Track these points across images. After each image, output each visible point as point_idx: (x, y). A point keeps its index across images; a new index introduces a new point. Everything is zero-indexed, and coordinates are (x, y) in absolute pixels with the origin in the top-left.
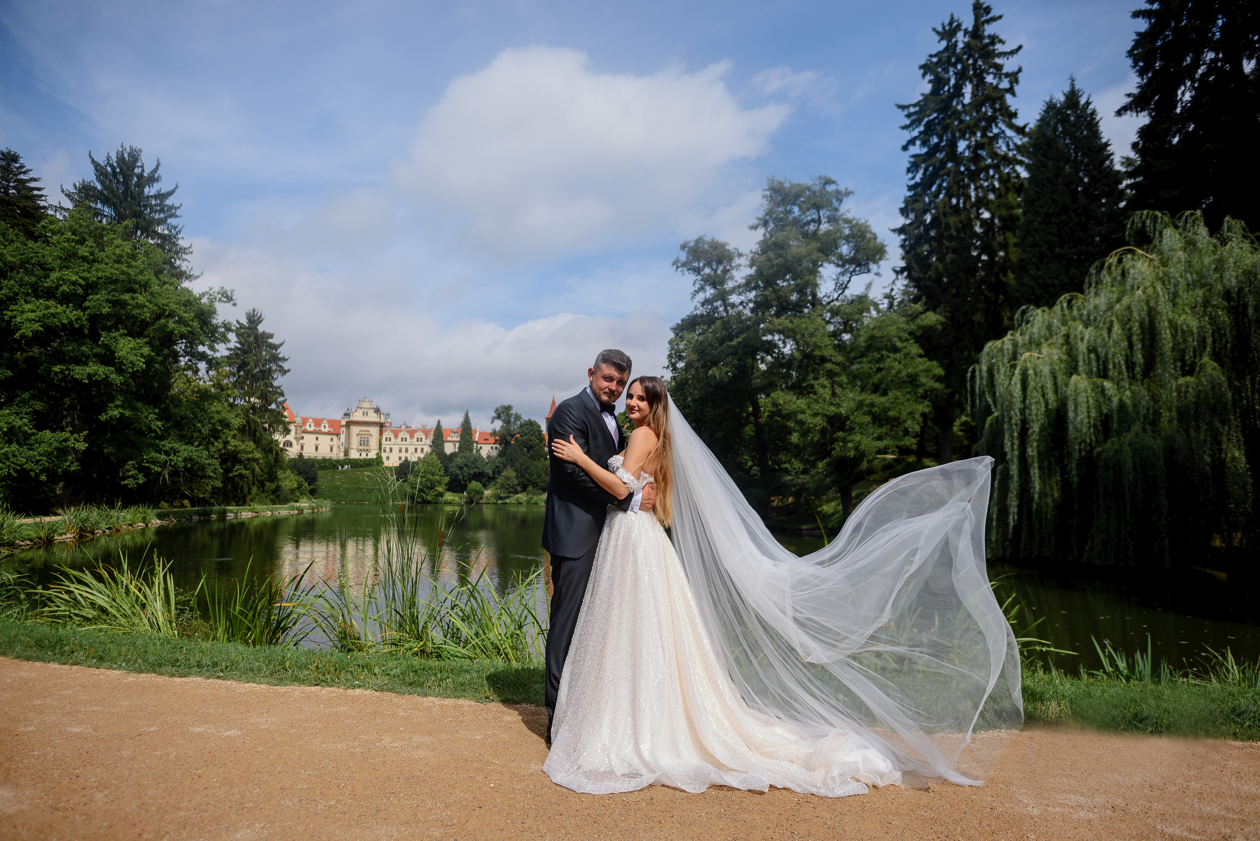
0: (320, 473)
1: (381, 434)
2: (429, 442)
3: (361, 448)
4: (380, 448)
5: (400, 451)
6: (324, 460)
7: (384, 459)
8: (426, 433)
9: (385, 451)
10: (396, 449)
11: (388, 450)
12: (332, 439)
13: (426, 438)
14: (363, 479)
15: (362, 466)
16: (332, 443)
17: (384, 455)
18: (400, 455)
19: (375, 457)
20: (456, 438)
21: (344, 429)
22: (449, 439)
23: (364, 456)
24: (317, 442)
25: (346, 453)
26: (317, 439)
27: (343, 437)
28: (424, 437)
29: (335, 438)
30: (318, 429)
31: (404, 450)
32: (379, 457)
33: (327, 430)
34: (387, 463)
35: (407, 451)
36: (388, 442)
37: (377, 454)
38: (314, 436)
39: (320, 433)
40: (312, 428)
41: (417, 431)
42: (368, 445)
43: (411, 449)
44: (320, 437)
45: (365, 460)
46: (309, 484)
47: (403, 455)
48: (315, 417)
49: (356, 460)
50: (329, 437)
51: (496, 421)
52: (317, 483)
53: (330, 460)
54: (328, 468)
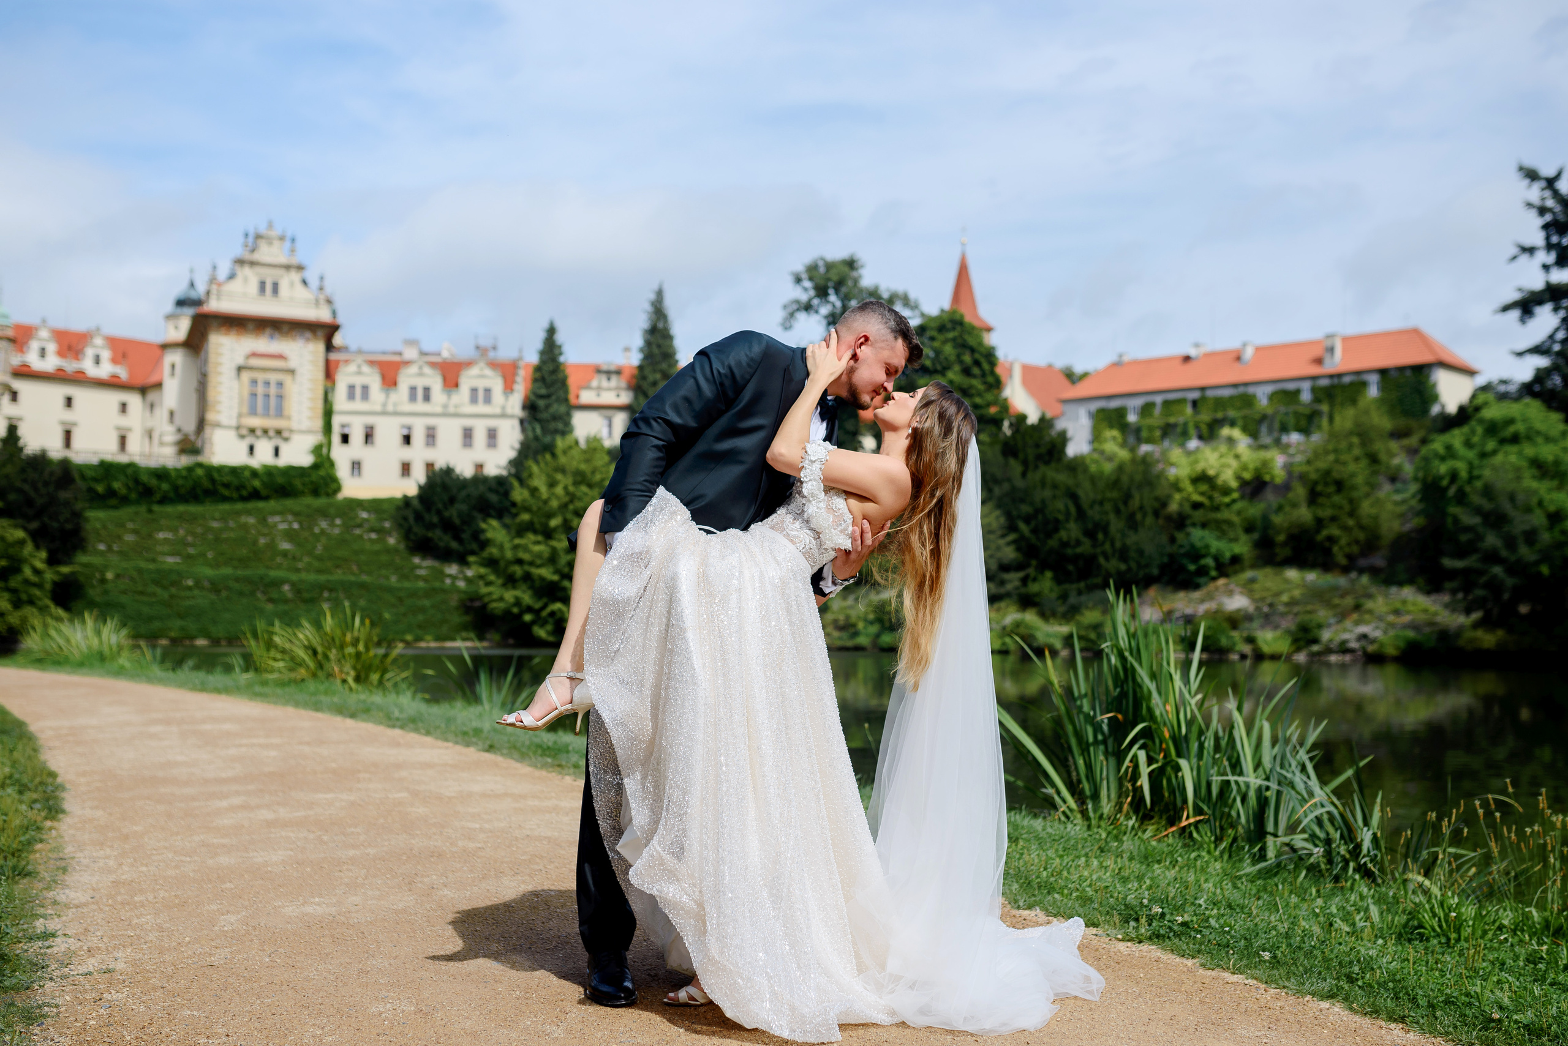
0: (96, 517)
1: (329, 373)
2: (515, 404)
3: (256, 422)
4: (328, 428)
5: (407, 439)
6: (107, 469)
7: (343, 472)
8: (508, 371)
9: (345, 439)
10: (388, 431)
11: (357, 437)
12: (124, 407)
13: (509, 388)
14: (272, 546)
15: (255, 495)
16: (123, 421)
17: (341, 456)
18: (406, 454)
19: (306, 460)
20: (616, 394)
21: (176, 358)
22: (587, 397)
23: (263, 457)
24: (69, 416)
25: (188, 446)
26: (69, 402)
27: (172, 393)
28: (497, 385)
29: (134, 400)
30: (70, 366)
31: (418, 437)
32: (323, 462)
33: (105, 370)
34: (352, 488)
35: (431, 436)
36: (358, 405)
37: (317, 450)
38: (57, 392)
39: (79, 379)
40: (51, 363)
41: (469, 364)
42: (280, 413)
43: (449, 431)
44: (80, 395)
45: (270, 472)
46: (52, 561)
47: (419, 455)
48: (61, 325)
49: (235, 471)
50: (114, 398)
51: (802, 316)
52: (82, 558)
53: (129, 471)
54: (125, 501)
